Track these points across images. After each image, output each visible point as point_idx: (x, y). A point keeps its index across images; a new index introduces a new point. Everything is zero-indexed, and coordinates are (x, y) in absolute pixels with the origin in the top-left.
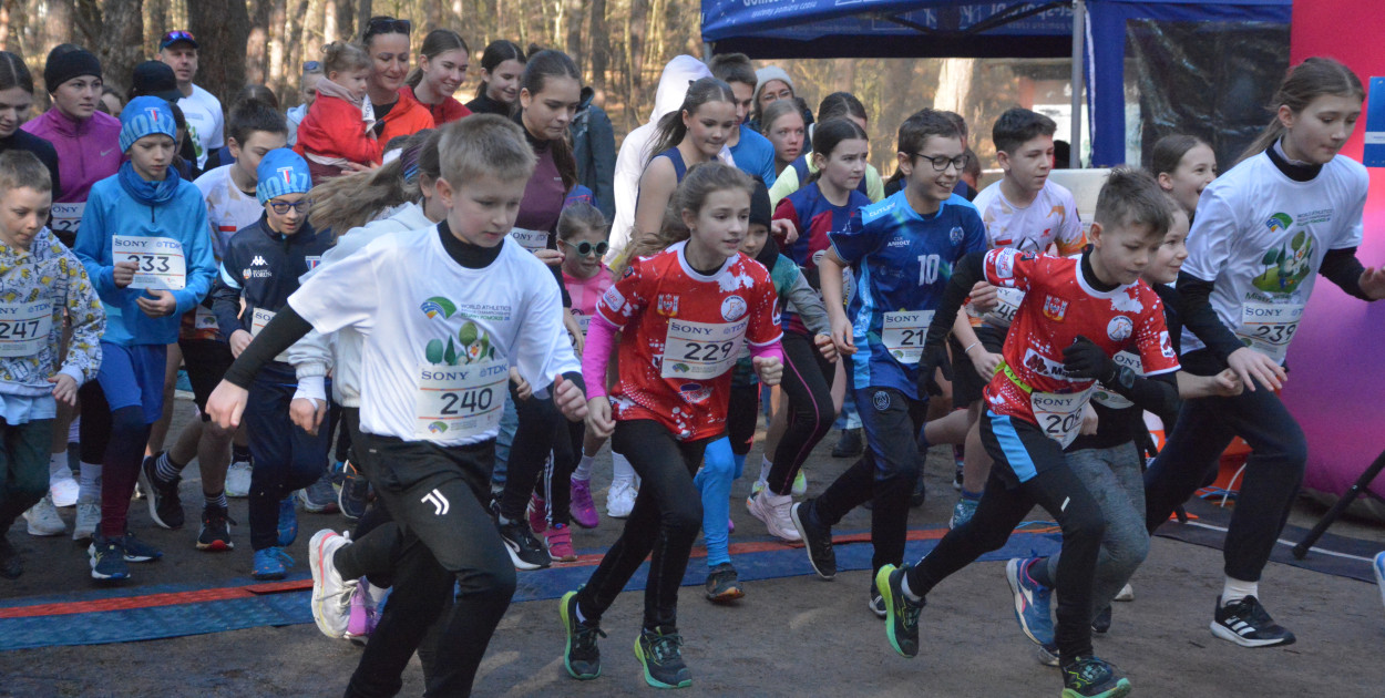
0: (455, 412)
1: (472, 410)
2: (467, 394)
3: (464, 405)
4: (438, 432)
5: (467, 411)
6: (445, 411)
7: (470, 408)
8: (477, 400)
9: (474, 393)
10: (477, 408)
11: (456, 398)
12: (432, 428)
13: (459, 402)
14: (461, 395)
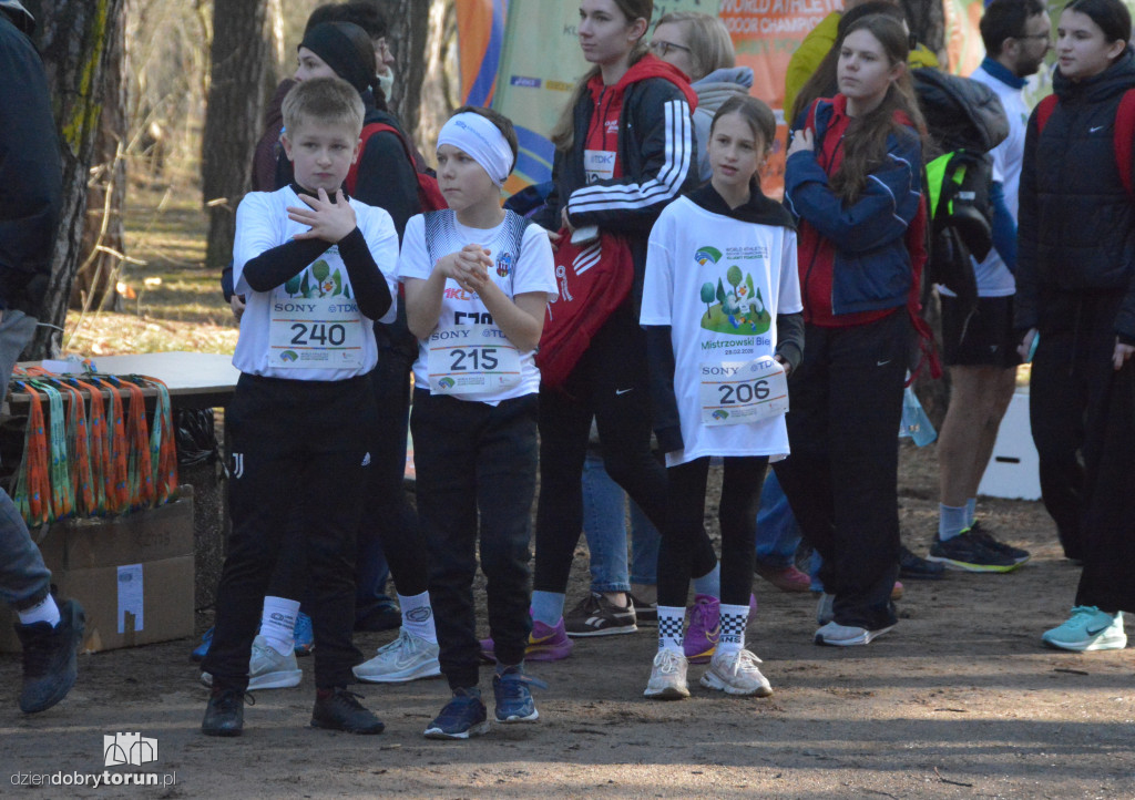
0: (305, 343)
1: (323, 343)
2: (315, 327)
3: (313, 337)
4: (289, 361)
5: (317, 343)
6: (295, 341)
7: (319, 341)
8: (327, 334)
9: (323, 327)
10: (327, 342)
11: (305, 329)
12: (284, 357)
13: (308, 334)
14: (310, 327)
